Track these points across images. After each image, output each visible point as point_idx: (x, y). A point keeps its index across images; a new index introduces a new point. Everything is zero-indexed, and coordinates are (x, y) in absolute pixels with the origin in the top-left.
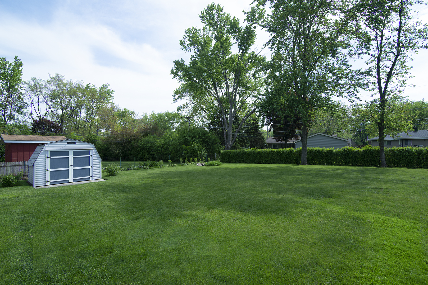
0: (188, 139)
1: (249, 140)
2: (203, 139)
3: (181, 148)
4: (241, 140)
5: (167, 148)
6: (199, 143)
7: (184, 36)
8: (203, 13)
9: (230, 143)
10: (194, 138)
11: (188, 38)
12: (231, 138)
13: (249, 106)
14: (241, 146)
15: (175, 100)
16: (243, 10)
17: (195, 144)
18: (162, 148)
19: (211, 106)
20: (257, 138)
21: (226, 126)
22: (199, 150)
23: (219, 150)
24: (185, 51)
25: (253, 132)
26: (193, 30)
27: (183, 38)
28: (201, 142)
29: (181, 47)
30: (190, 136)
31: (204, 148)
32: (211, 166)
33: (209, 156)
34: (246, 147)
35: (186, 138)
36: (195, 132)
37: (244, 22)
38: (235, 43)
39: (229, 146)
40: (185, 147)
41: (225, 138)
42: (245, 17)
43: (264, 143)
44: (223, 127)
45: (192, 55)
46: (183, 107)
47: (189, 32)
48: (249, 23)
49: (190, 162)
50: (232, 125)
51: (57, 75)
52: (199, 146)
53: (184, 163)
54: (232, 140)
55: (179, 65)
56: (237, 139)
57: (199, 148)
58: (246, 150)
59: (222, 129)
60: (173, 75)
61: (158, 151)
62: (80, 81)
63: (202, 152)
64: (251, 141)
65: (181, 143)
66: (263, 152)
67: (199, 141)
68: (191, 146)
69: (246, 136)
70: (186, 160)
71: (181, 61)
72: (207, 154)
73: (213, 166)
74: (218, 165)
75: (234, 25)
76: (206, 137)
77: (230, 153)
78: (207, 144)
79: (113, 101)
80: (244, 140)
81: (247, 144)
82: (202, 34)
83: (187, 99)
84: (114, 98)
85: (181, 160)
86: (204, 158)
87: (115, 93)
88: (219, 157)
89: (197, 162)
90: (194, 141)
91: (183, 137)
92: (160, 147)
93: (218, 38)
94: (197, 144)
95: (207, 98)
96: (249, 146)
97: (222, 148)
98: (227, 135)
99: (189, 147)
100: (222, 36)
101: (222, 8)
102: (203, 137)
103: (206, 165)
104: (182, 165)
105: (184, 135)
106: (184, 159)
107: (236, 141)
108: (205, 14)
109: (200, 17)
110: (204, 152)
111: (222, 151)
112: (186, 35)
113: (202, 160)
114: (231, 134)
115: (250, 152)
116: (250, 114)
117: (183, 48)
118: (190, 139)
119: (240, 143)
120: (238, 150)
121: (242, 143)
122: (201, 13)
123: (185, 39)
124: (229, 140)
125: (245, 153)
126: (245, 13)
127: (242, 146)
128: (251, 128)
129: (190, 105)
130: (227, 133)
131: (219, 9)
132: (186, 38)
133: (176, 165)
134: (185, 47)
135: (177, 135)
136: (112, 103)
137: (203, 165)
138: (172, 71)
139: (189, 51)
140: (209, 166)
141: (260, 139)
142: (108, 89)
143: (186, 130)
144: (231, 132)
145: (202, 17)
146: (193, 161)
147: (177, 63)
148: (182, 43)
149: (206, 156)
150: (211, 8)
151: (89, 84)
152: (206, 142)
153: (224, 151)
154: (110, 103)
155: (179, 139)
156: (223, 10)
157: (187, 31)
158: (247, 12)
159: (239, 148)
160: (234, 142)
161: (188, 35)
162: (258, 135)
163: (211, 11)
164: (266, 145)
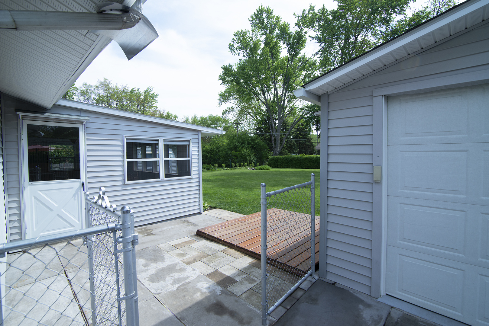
0: (237, 145)
1: (297, 146)
2: (252, 145)
3: (230, 153)
4: (289, 146)
5: (216, 154)
6: (249, 148)
7: (233, 39)
8: (253, 16)
9: (278, 149)
10: (243, 144)
11: (237, 41)
12: (279, 145)
13: (298, 110)
14: (288, 152)
15: (220, 104)
16: (294, 13)
17: (245, 150)
18: (211, 153)
19: (259, 112)
20: (305, 144)
21: (275, 132)
22: (248, 156)
23: (267, 156)
24: (234, 55)
25: (302, 137)
26: (242, 33)
27: (232, 41)
28: (250, 148)
29: (230, 50)
30: (239, 142)
31: (253, 154)
32: (261, 170)
33: (257, 161)
34: (294, 153)
35: (235, 144)
36: (244, 138)
37: (294, 27)
38: (285, 48)
39: (277, 152)
40: (235, 152)
41: (273, 144)
42: (296, 20)
43: (313, 150)
44: (272, 134)
45: (240, 59)
46: (228, 111)
47: (237, 34)
48: (299, 29)
49: (241, 167)
50: (280, 131)
51: (105, 80)
52: (248, 152)
53: (235, 168)
54: (280, 146)
55: (227, 70)
56: (285, 146)
57: (248, 154)
58: (294, 155)
59: (270, 135)
60: (221, 81)
61: (207, 156)
62: (126, 85)
63: (251, 157)
64: (299, 147)
65: (231, 149)
66: (309, 158)
67: (248, 147)
68: (241, 152)
69: (294, 142)
70: (237, 165)
71: (229, 66)
72: (256, 159)
73: (263, 170)
74: (267, 169)
75: (284, 30)
76: (255, 143)
77: (278, 159)
78: (256, 150)
79: (157, 105)
80: (292, 146)
81: (295, 150)
82: (251, 36)
83: (232, 103)
84: (158, 102)
85: (233, 164)
86: (253, 164)
87: (159, 97)
88: (268, 163)
89: (247, 167)
90: (243, 147)
91: (233, 143)
92: (209, 152)
93: (267, 43)
94: (246, 149)
95: (254, 102)
96: (297, 153)
97: (270, 154)
98: (275, 141)
99: (239, 152)
100: (271, 41)
101: (271, 10)
102: (252, 143)
103: (256, 169)
104: (234, 169)
105: (234, 141)
106: (235, 163)
107: (284, 147)
108: (254, 17)
109: (249, 20)
110: (253, 158)
111: (270, 157)
112: (235, 37)
113: (251, 165)
114: (279, 140)
115: (298, 158)
116: (298, 121)
117: (231, 51)
118: (239, 145)
119: (288, 149)
120: (285, 156)
121: (290, 149)
122: (251, 17)
123: (233, 42)
124: (278, 146)
125: (292, 159)
126: (296, 17)
127: (290, 152)
128: (300, 134)
129: (236, 109)
130: (275, 139)
131: (269, 13)
132: (235, 41)
133: (229, 169)
134: (234, 51)
135: (226, 141)
136: (156, 107)
137: (253, 169)
138: (220, 76)
139: (238, 55)
140: (259, 170)
141: (308, 145)
142: (152, 92)
143: (235, 136)
144: (279, 138)
145: (252, 21)
146: (244, 165)
147: (225, 68)
148: (231, 47)
149: (255, 162)
150: (261, 11)
151: (134, 89)
152: (255, 148)
153: (272, 157)
154: (154, 107)
155: (229, 145)
156: (272, 12)
157: (236, 34)
158: (298, 15)
159: (287, 154)
160: (282, 149)
161: (237, 38)
162: (307, 141)
163: (260, 15)
164: (316, 152)
